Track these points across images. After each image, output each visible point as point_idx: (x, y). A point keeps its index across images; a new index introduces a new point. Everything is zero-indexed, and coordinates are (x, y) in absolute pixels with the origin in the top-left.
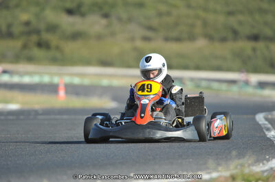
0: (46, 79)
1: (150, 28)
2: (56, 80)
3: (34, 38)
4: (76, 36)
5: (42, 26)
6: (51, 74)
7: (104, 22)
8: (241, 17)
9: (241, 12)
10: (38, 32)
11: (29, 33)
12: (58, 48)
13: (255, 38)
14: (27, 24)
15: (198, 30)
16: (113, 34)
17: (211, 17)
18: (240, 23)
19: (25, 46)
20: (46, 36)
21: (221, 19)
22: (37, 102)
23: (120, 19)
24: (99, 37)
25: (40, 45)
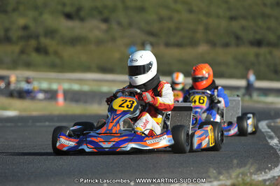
0: (45, 86)
1: (151, 34)
2: (55, 86)
3: (33, 43)
4: (75, 41)
5: (41, 31)
6: (50, 80)
7: (104, 26)
8: (243, 22)
9: (244, 18)
10: (37, 37)
11: (28, 38)
12: (56, 53)
13: (258, 43)
14: (25, 28)
15: (200, 35)
16: (113, 39)
17: (213, 22)
18: (243, 28)
19: (22, 52)
20: (45, 41)
23: (119, 24)
25: (40, 50)
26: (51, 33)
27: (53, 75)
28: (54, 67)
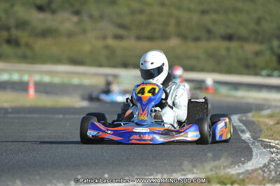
0: (16, 77)
1: (122, 26)
2: (26, 78)
3: (4, 34)
4: (46, 33)
5: (12, 22)
6: (21, 72)
7: (75, 19)
8: (214, 16)
9: (216, 11)
10: (8, 29)
12: (27, 45)
13: (229, 38)
15: (172, 28)
16: (84, 32)
17: (184, 16)
18: (214, 22)
20: (15, 33)
21: (196, 18)
22: (7, 100)
23: (91, 16)
25: (9, 42)
26: (22, 25)
27: (24, 66)
28: (24, 58)
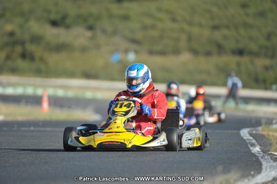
0: (30, 91)
1: (135, 42)
2: (39, 92)
3: (19, 49)
4: (60, 48)
5: (26, 37)
6: (35, 86)
7: (89, 34)
8: (225, 32)
9: (227, 27)
10: (23, 43)
11: (14, 44)
12: (42, 59)
13: (240, 52)
14: (11, 34)
15: (183, 44)
16: (98, 47)
17: (196, 31)
18: (225, 37)
19: (8, 57)
20: (31, 48)
21: (207, 33)
22: (21, 113)
23: (104, 31)
24: (84, 50)
25: (24, 56)
26: (36, 39)
27: (38, 80)
28: (39, 73)
